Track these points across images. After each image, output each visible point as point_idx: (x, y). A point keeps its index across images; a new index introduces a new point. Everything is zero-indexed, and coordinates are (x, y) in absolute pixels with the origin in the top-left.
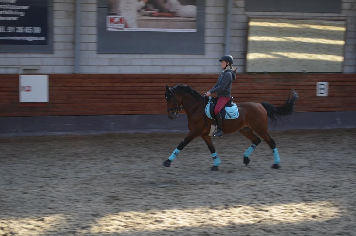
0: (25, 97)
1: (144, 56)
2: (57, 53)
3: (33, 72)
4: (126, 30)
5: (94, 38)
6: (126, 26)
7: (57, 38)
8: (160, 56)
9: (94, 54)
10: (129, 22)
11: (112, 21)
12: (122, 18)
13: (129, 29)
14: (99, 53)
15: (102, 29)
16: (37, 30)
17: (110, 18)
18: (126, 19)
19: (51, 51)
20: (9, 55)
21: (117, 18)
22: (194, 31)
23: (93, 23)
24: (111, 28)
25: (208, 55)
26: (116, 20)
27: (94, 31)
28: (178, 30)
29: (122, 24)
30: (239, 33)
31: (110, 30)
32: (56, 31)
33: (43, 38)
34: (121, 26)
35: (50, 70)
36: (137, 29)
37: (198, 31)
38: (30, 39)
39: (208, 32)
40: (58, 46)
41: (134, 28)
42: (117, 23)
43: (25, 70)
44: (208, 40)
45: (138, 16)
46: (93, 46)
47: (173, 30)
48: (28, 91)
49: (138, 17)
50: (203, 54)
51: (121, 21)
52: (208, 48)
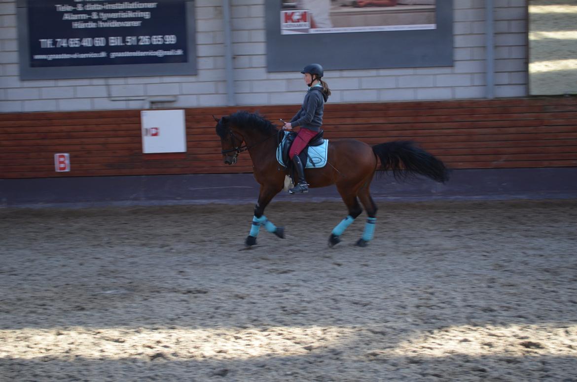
0: (150, 146)
1: (346, 73)
2: (204, 75)
3: (166, 105)
4: (312, 31)
5: (261, 48)
6: (313, 26)
7: (202, 51)
8: (373, 73)
9: (262, 73)
10: (317, 19)
11: (289, 18)
12: (305, 12)
13: (317, 31)
14: (269, 72)
15: (273, 32)
16: (171, 39)
17: (286, 13)
18: (311, 14)
19: (194, 72)
20: (131, 81)
21: (298, 14)
22: (432, 27)
23: (259, 23)
24: (287, 29)
25: (460, 67)
26: (296, 17)
27: (260, 36)
28: (403, 28)
29: (306, 22)
30: (515, 27)
31: (285, 33)
32: (201, 39)
33: (179, 52)
34: (305, 25)
35: (193, 102)
36: (331, 29)
37: (438, 27)
38: (160, 53)
39: (458, 28)
40: (204, 64)
41: (326, 28)
42: (298, 22)
43: (152, 103)
44: (459, 41)
45: (333, 7)
46: (261, 61)
47: (396, 28)
48: (155, 135)
49: (332, 9)
50: (452, 66)
51: (304, 17)
52: (459, 55)
